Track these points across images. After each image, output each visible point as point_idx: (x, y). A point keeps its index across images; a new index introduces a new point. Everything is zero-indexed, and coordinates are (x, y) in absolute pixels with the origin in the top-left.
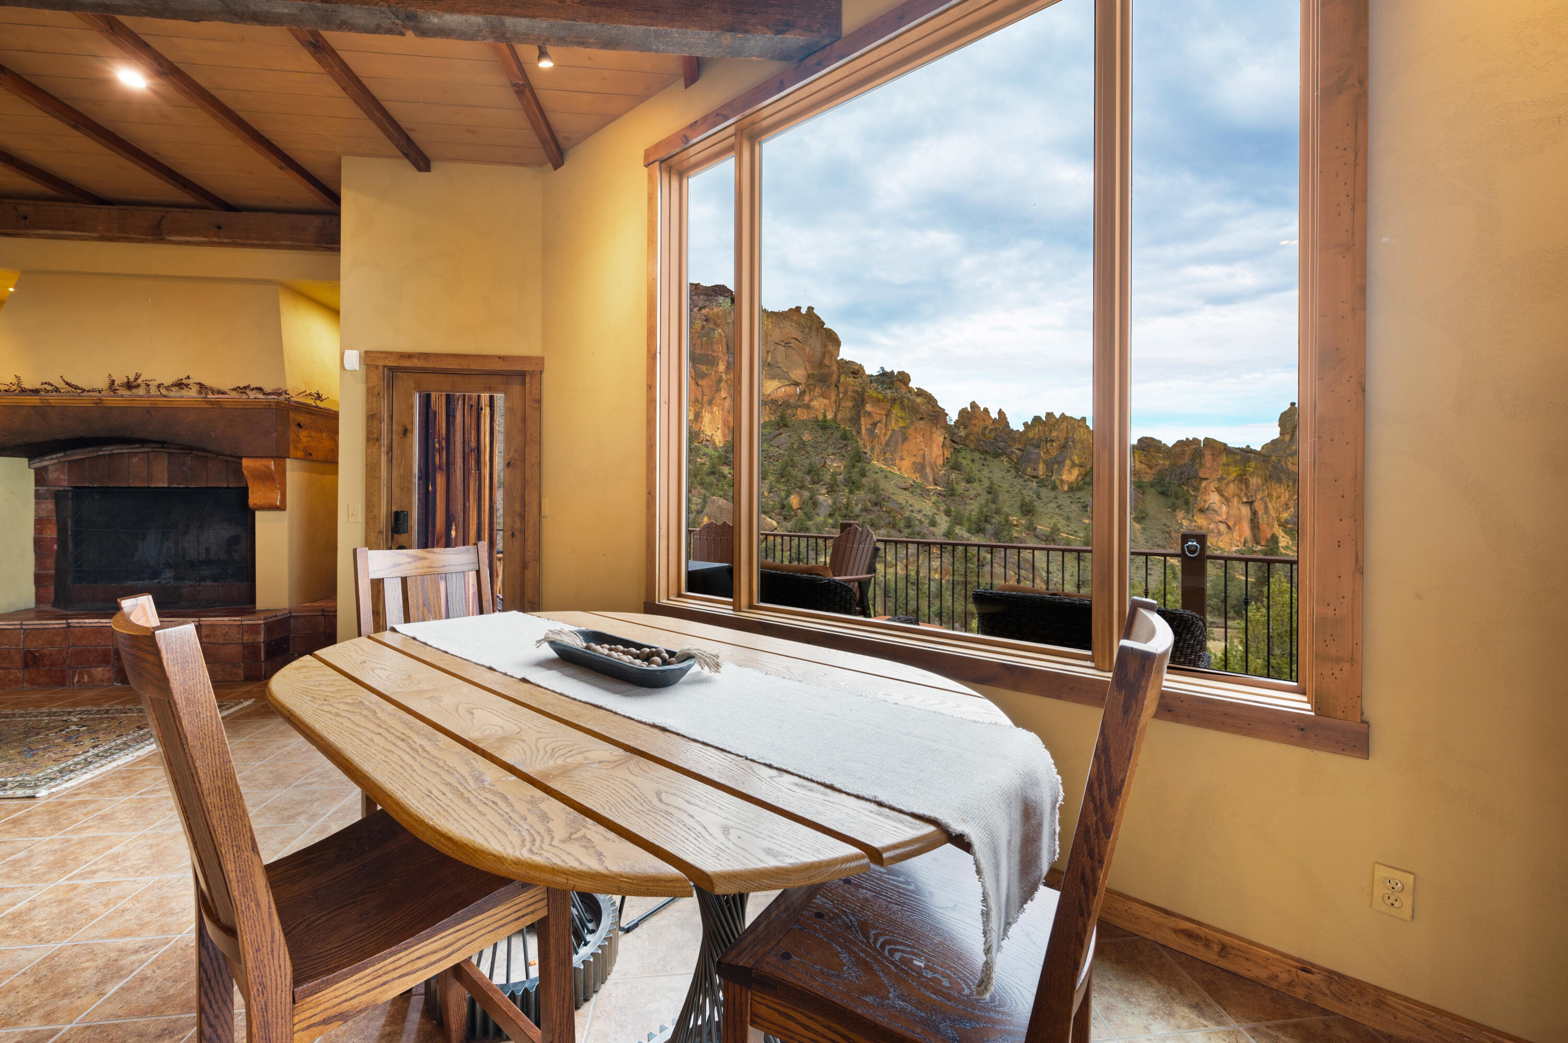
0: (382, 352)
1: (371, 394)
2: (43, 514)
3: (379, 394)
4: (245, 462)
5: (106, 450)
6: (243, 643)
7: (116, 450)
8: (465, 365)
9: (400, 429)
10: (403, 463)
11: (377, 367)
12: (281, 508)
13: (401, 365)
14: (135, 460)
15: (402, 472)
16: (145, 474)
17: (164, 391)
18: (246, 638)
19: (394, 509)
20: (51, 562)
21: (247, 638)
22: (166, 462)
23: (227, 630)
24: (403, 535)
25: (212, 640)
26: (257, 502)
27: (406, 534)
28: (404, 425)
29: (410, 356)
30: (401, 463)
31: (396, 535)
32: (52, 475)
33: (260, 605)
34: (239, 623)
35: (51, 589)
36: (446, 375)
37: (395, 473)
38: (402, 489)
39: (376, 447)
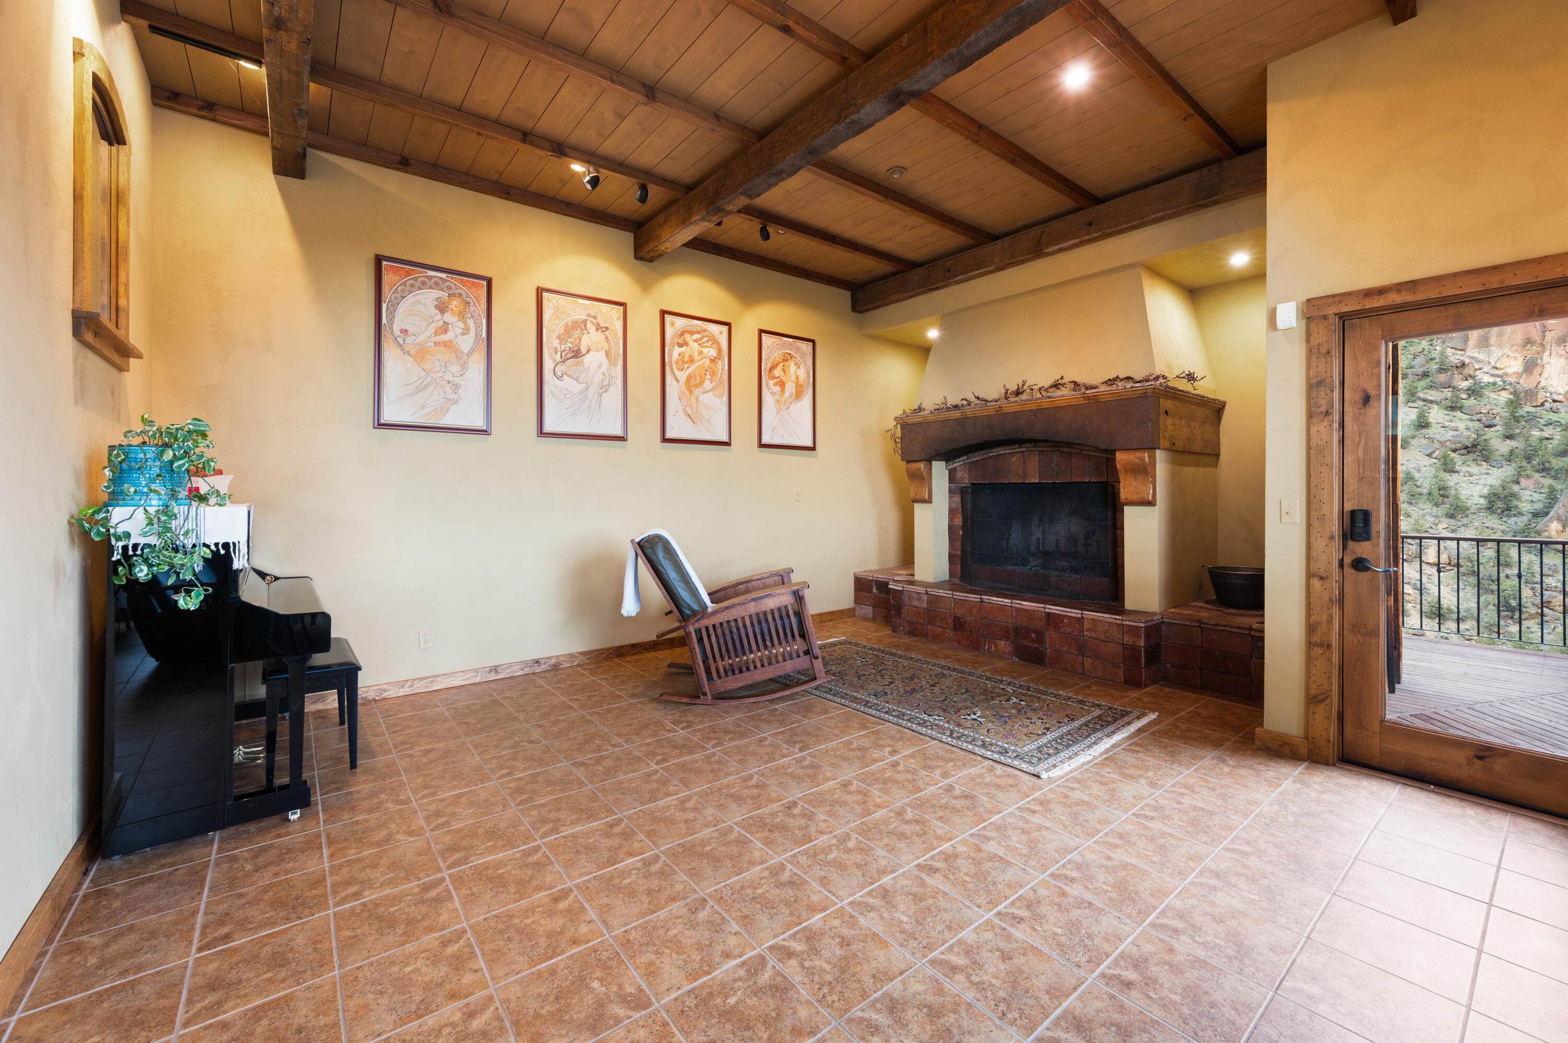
0: (1334, 296)
1: (1313, 353)
2: (954, 506)
3: (1328, 353)
4: (1119, 456)
5: (995, 452)
6: (1123, 644)
7: (1001, 451)
8: (1493, 282)
9: (1358, 397)
10: (1362, 443)
11: (1325, 317)
12: (1151, 503)
13: (1367, 307)
14: (1014, 459)
15: (1361, 456)
16: (1021, 472)
17: (1044, 393)
18: (1126, 639)
19: (1348, 507)
20: (958, 544)
21: (1128, 640)
22: (1037, 459)
23: (1107, 627)
24: (1363, 543)
25: (1094, 635)
26: (1128, 496)
27: (1367, 543)
28: (1365, 391)
29: (1381, 291)
30: (1359, 443)
31: (1351, 544)
32: (959, 475)
33: (1129, 604)
34: (1119, 622)
35: (959, 566)
36: (1442, 308)
37: (1348, 458)
38: (1360, 480)
39: (1324, 424)
